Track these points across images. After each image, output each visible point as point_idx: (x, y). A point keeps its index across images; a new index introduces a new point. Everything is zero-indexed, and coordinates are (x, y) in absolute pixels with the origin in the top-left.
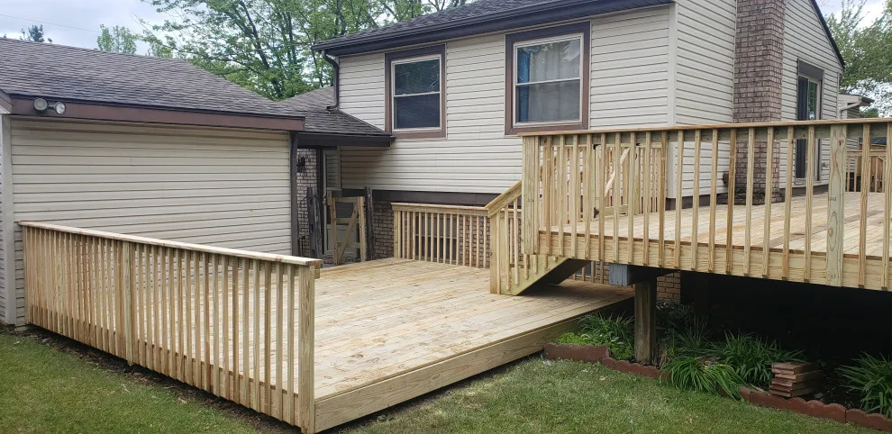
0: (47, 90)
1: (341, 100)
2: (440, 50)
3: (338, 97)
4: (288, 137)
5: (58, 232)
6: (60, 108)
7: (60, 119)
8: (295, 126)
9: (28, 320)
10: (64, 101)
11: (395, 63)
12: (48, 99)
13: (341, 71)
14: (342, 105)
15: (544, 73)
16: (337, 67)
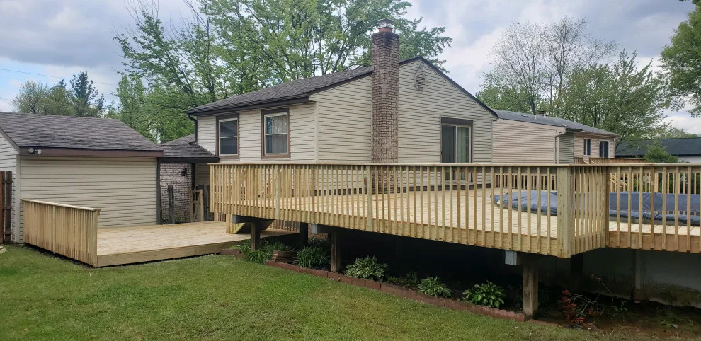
0: (36, 143)
1: (199, 138)
2: (237, 116)
3: (196, 137)
4: (156, 160)
5: (35, 203)
6: (39, 151)
7: (39, 155)
8: (159, 155)
9: (24, 241)
10: (41, 148)
11: (220, 121)
12: (34, 148)
13: (199, 124)
14: (199, 141)
15: (277, 130)
16: (196, 122)
